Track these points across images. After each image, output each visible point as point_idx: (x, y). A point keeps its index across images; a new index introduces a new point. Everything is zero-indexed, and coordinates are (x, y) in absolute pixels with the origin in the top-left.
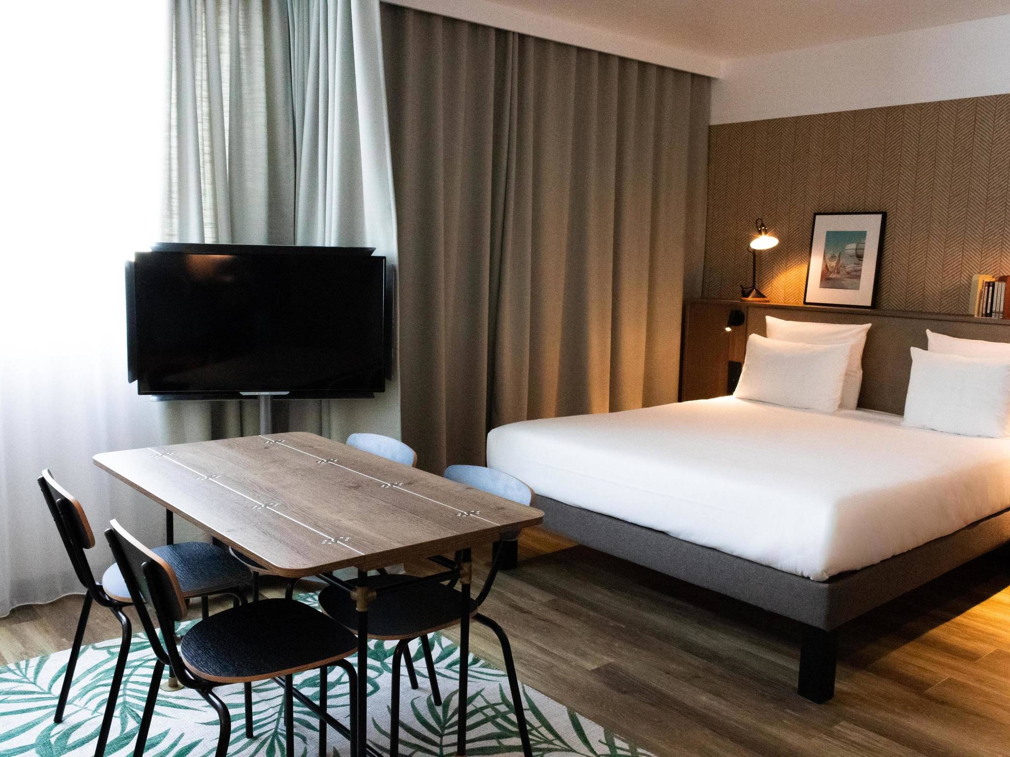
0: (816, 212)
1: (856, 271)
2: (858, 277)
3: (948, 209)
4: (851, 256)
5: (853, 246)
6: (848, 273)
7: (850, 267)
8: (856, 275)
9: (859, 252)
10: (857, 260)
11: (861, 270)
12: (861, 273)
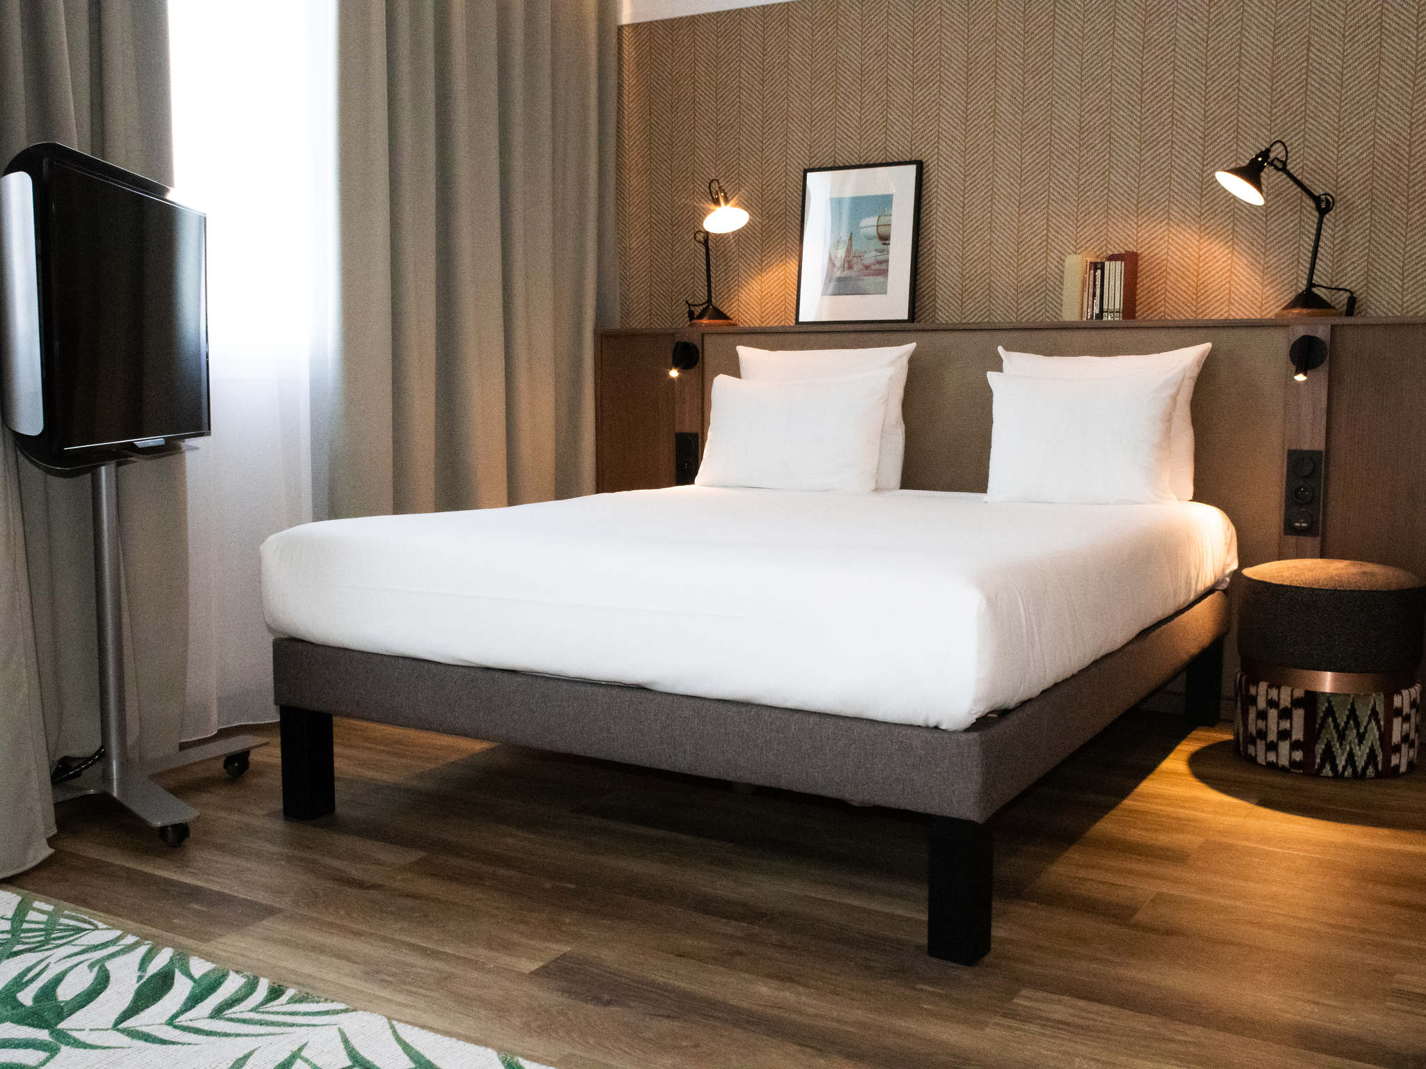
0: (806, 167)
1: (880, 263)
2: (884, 272)
3: (1021, 150)
4: (869, 238)
5: (873, 221)
6: (867, 267)
7: (870, 257)
8: (881, 269)
9: (883, 230)
10: (879, 245)
11: (887, 261)
12: (887, 266)
